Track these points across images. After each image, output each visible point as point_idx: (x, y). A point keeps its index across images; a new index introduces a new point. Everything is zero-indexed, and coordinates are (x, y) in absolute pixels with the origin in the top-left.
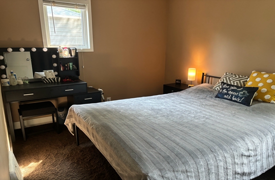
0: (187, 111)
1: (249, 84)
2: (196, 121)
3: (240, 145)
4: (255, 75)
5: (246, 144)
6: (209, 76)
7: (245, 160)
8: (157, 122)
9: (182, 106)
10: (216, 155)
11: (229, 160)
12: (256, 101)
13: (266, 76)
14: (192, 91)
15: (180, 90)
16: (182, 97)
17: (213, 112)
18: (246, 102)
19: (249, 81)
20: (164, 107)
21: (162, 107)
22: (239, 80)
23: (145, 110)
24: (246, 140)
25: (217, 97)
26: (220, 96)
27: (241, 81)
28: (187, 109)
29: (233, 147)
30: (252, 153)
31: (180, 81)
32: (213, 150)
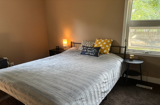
0: (69, 64)
1: (96, 46)
2: (76, 69)
3: (101, 78)
4: (98, 41)
5: (104, 76)
6: (75, 43)
7: (105, 85)
8: (55, 74)
9: (65, 62)
10: (93, 85)
11: (99, 87)
12: (100, 54)
13: (103, 41)
14: (67, 52)
15: (60, 52)
16: (63, 56)
17: (82, 63)
18: (96, 55)
19: (96, 44)
20: (55, 64)
21: (54, 64)
22: (91, 44)
23: (44, 68)
24: (103, 74)
25: (81, 54)
26: (83, 53)
27: (92, 44)
28: (69, 63)
29: (99, 79)
30: (107, 80)
31: (59, 47)
32: (91, 83)
